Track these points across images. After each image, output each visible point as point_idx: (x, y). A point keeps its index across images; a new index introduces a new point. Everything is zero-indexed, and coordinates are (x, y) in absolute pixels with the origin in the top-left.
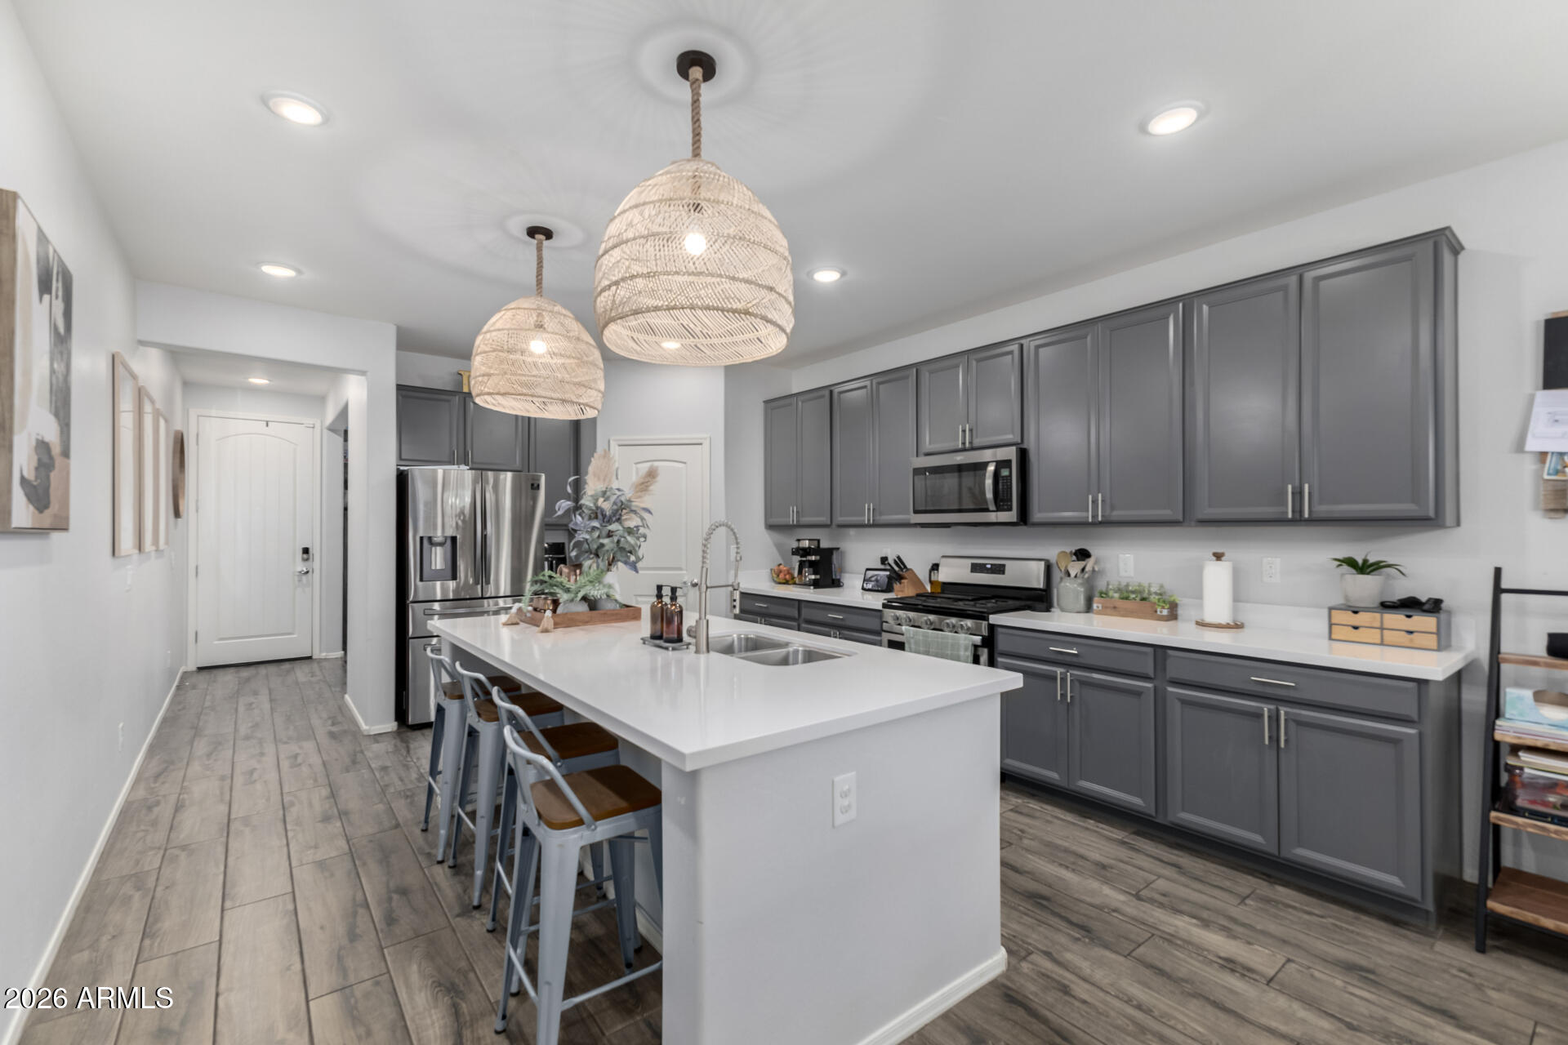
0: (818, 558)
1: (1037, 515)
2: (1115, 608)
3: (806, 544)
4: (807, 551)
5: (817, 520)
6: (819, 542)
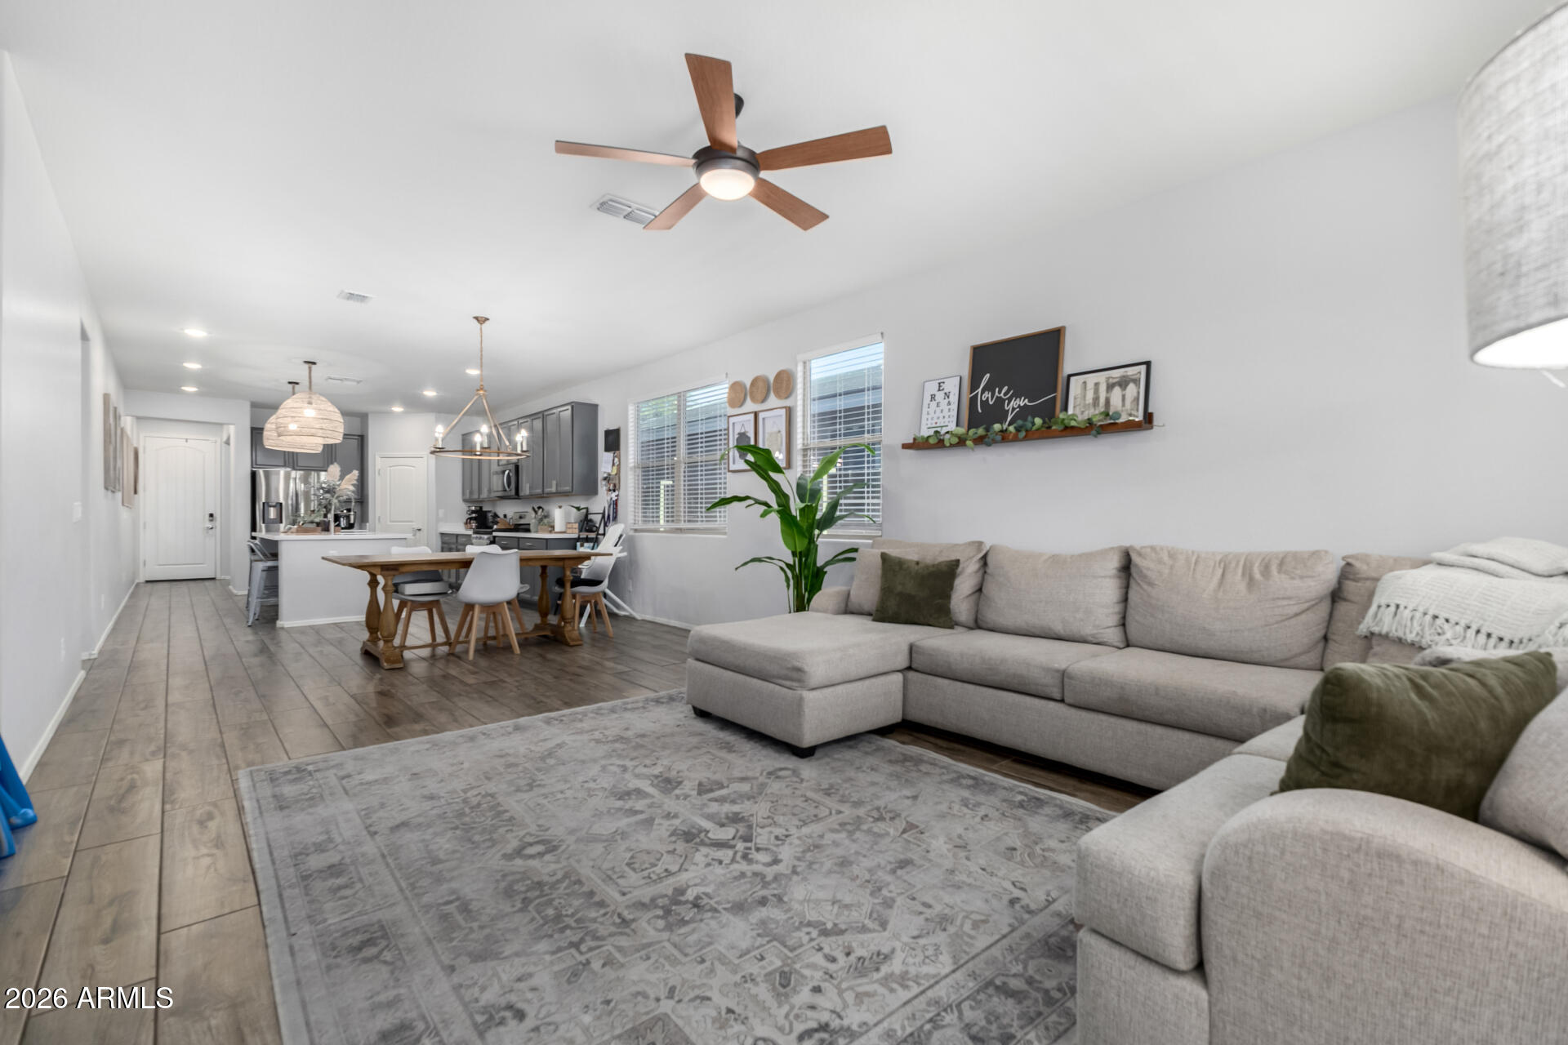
0: (476, 515)
3: (473, 508)
4: (473, 512)
5: (475, 496)
6: (481, 508)
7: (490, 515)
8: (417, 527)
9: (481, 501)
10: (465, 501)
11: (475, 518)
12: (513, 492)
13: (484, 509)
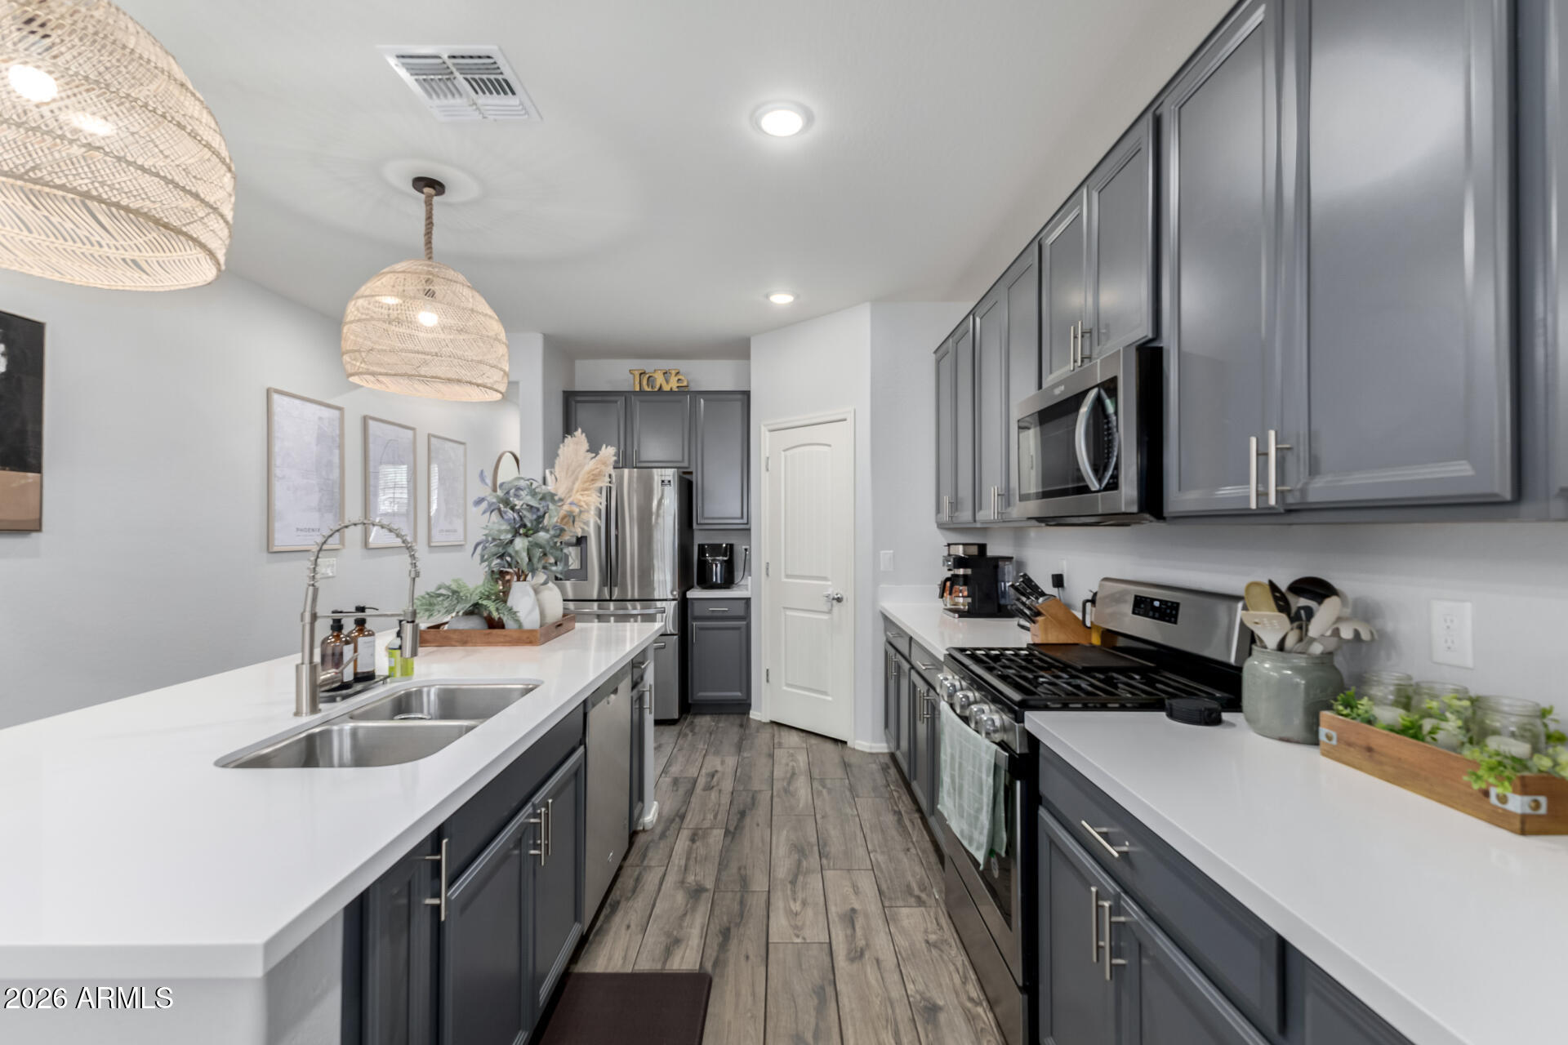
0: (969, 571)
1: (1179, 497)
2: (1370, 749)
3: (960, 551)
4: (959, 562)
5: (965, 515)
6: (982, 548)
7: (1009, 570)
8: (832, 591)
9: (984, 530)
10: (941, 526)
11: (966, 580)
12: (1128, 492)
13: (992, 552)
